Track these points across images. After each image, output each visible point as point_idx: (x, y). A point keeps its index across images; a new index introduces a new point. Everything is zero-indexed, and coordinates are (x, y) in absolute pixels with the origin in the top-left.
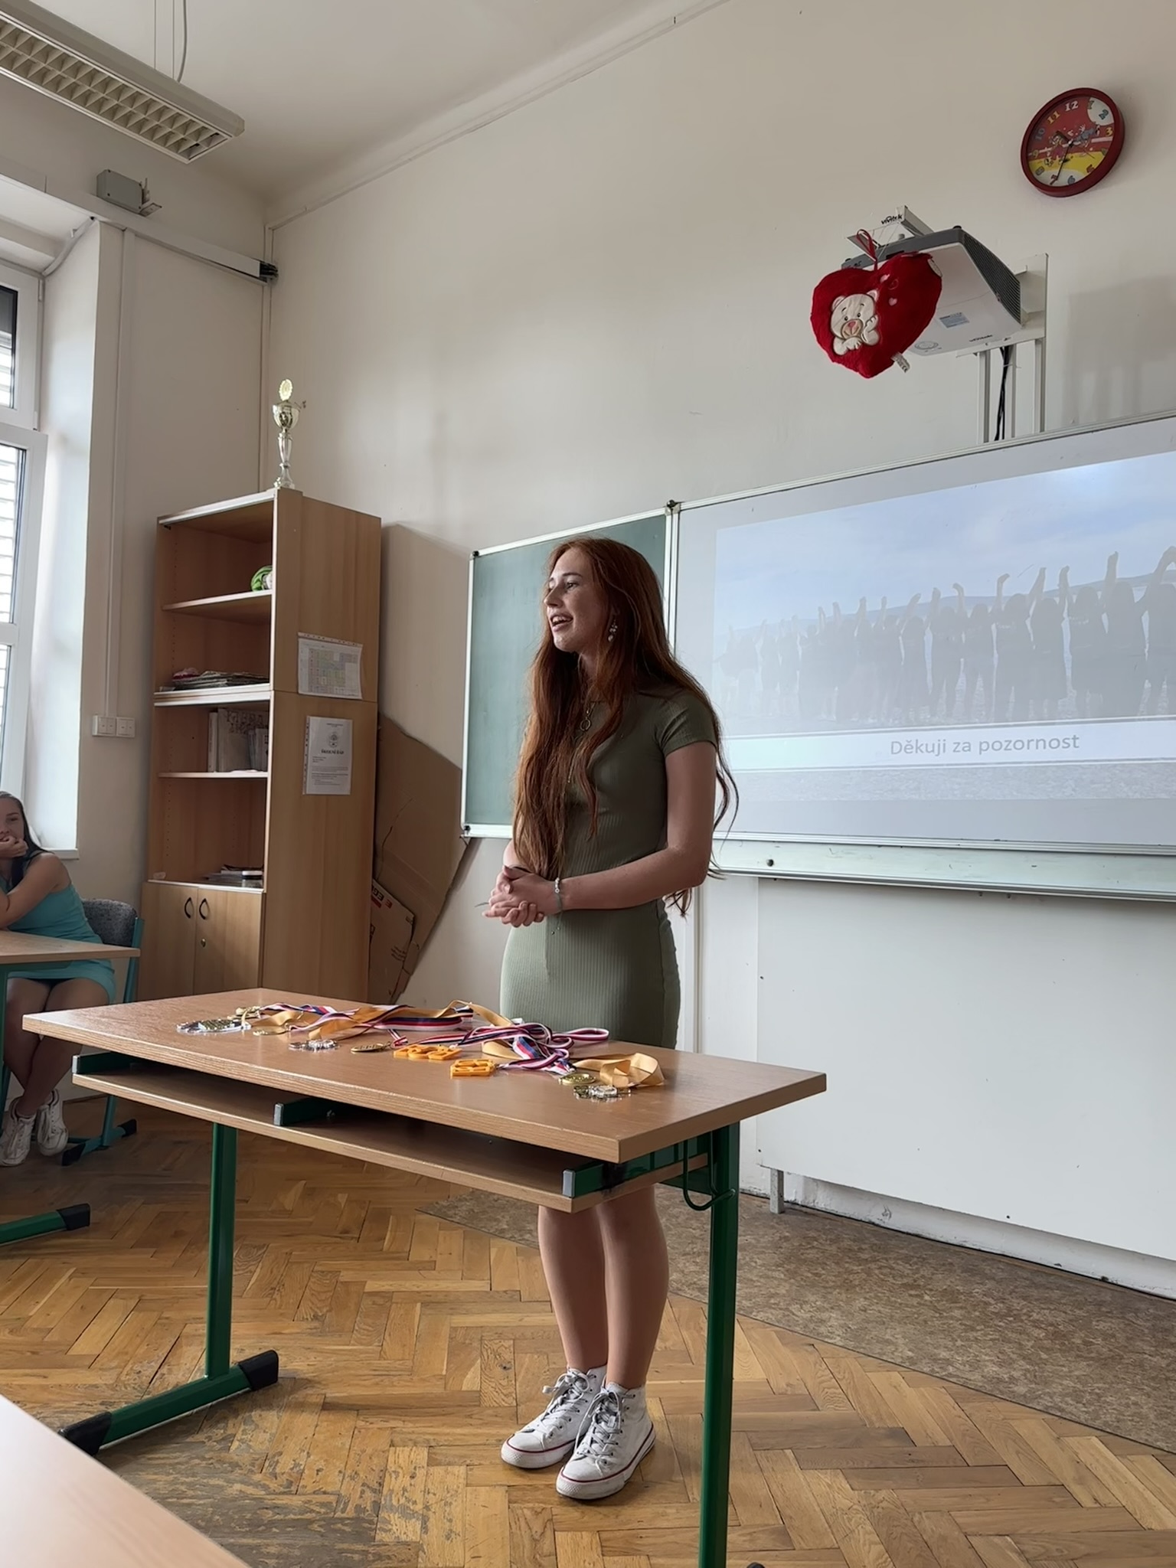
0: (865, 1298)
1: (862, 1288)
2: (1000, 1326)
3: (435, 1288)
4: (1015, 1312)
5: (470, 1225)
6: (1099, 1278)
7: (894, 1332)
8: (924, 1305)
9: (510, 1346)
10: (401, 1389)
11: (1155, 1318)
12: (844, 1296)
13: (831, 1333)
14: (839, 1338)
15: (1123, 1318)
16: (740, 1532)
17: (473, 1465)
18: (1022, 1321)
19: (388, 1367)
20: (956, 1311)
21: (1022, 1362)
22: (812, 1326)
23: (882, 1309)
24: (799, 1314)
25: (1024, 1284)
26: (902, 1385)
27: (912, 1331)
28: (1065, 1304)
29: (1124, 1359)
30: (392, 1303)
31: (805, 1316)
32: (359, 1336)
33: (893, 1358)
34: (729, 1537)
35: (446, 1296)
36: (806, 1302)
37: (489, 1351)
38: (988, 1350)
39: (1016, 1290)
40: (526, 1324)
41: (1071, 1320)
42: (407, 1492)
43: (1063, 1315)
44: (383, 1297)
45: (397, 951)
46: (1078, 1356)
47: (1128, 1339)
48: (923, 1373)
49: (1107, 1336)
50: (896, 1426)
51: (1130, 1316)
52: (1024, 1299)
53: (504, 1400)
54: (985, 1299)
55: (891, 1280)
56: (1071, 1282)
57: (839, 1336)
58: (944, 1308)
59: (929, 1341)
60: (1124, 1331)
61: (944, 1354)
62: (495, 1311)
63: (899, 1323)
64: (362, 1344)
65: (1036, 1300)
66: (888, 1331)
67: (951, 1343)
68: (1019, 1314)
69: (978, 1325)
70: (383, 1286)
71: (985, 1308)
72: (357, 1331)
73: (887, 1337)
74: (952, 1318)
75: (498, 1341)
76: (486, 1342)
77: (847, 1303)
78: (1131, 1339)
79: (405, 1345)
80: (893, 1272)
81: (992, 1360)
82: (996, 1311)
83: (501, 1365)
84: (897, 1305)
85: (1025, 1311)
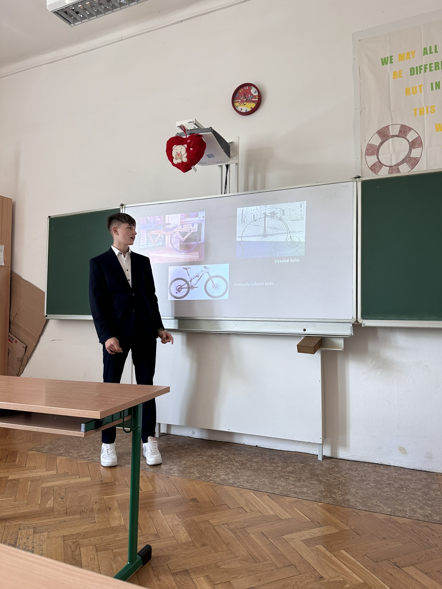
0: (185, 460)
1: (184, 457)
2: (226, 464)
3: (36, 475)
4: (231, 459)
5: (49, 453)
6: (255, 446)
7: (194, 469)
8: (203, 460)
9: (64, 491)
10: (23, 510)
11: (270, 456)
12: (179, 460)
13: (174, 472)
14: (177, 474)
15: (261, 457)
16: (143, 537)
17: (51, 531)
18: (233, 461)
19: (18, 504)
20: (213, 461)
21: (232, 474)
22: (168, 471)
23: (190, 463)
24: (164, 468)
25: (234, 450)
26: (196, 485)
27: (199, 469)
28: (245, 455)
29: (260, 468)
30: (19, 482)
31: (166, 468)
32: (6, 495)
33: (193, 478)
34: (138, 539)
35: (40, 477)
36: (166, 464)
37: (56, 494)
38: (222, 471)
39: (231, 452)
40: (71, 483)
41: (247, 459)
42: (26, 544)
43: (245, 458)
44: (15, 480)
45: (19, 359)
46: (248, 470)
47: (263, 463)
48: (202, 481)
49: (256, 463)
50: (193, 498)
51: (264, 456)
52: (233, 455)
53: (62, 509)
54: (222, 456)
55: (194, 454)
56: (247, 448)
57: (176, 473)
58: (209, 460)
59: (205, 471)
60: (262, 461)
61: (209, 474)
62: (58, 480)
63: (196, 466)
64: (7, 498)
65: (237, 455)
66: (192, 469)
67: (211, 471)
68: (232, 460)
69: (219, 464)
70: (16, 477)
71: (222, 459)
72: (5, 493)
73: (192, 471)
74: (212, 463)
75: (60, 490)
76: (55, 491)
77: (180, 462)
78: (263, 462)
79: (24, 496)
80: (194, 451)
81: (223, 474)
82: (225, 459)
83: (61, 498)
84: (195, 461)
85: (233, 458)
